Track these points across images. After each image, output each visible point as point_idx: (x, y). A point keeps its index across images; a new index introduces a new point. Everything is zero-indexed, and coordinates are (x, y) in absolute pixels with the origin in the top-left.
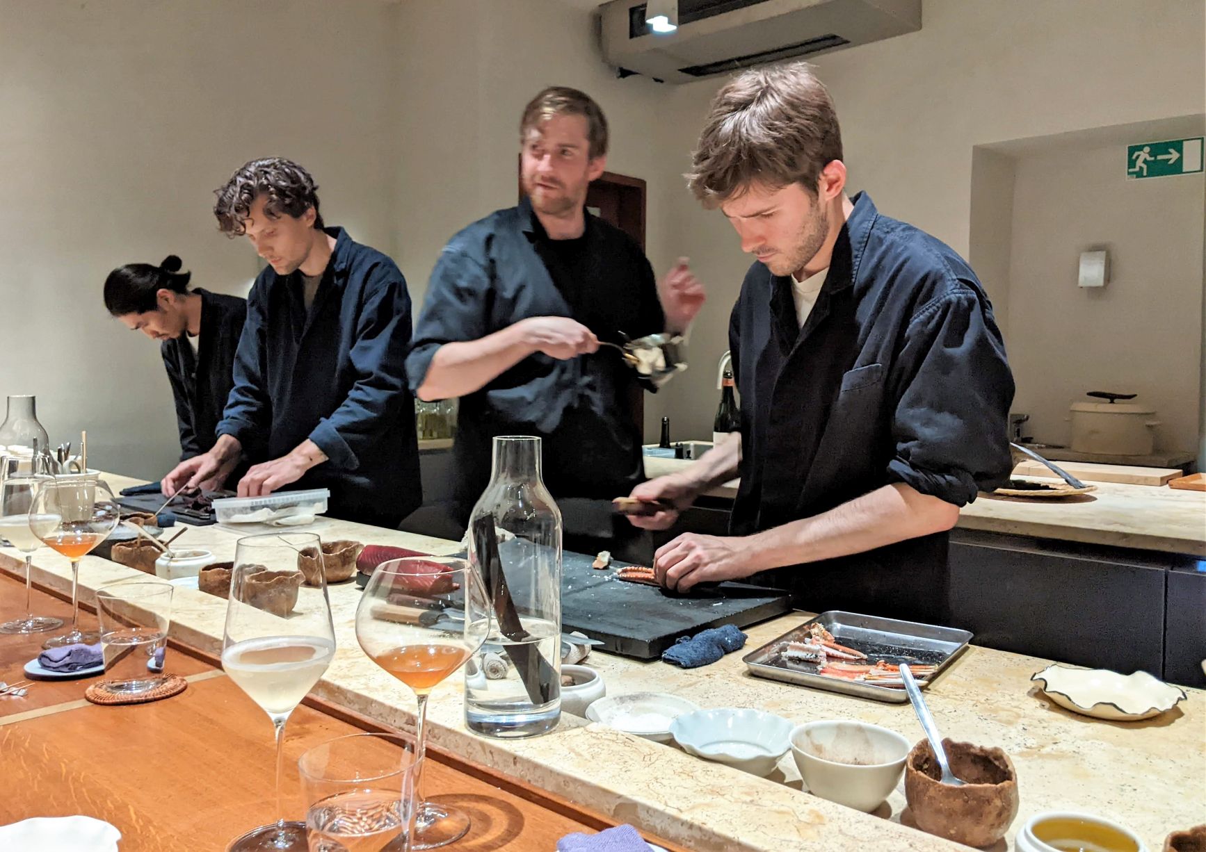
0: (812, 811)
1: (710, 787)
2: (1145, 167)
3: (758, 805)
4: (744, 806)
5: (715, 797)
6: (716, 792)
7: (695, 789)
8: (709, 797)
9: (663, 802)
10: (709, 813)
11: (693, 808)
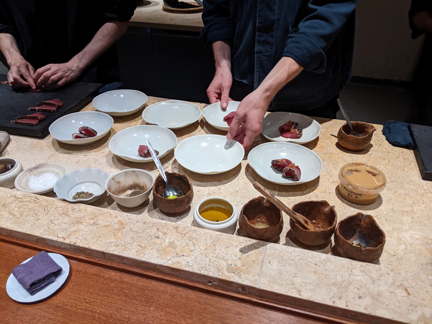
0: (119, 221)
1: (75, 220)
3: (97, 224)
4: (91, 226)
5: (78, 225)
6: (79, 222)
7: (69, 222)
8: (76, 226)
9: (56, 235)
10: (76, 236)
11: (70, 235)
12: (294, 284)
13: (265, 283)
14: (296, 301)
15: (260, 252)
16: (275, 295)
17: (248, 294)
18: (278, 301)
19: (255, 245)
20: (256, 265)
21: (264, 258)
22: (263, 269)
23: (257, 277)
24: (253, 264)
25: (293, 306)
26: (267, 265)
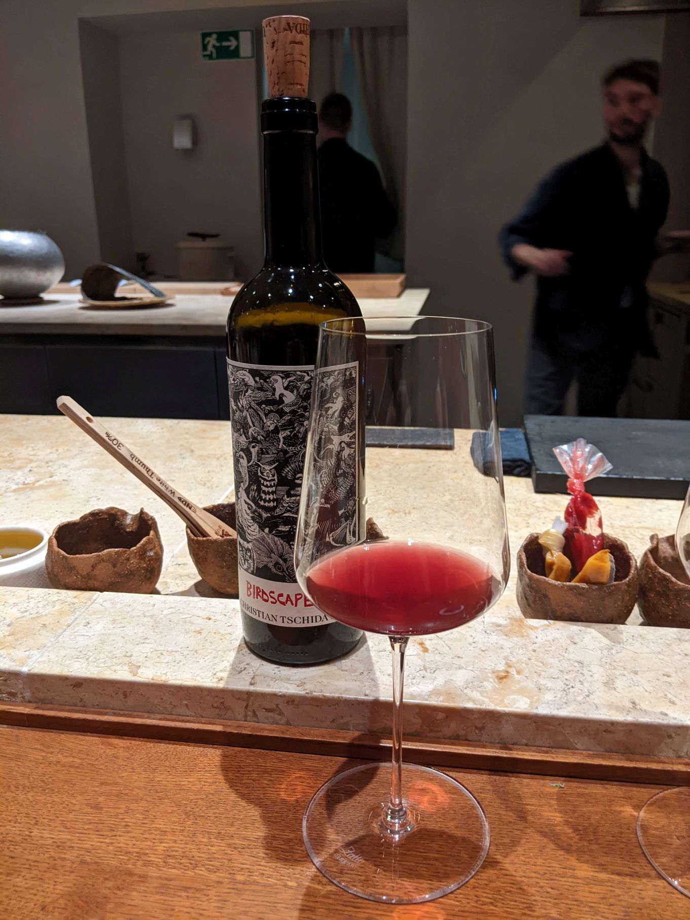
2: (214, 51)
12: (131, 656)
13: (49, 662)
14: (125, 695)
15: (72, 610)
16: (71, 685)
17: (8, 698)
18: (84, 706)
19: (68, 599)
20: (47, 632)
21: (76, 619)
22: (61, 637)
23: (36, 652)
24: (39, 630)
25: (122, 712)
26: (77, 629)
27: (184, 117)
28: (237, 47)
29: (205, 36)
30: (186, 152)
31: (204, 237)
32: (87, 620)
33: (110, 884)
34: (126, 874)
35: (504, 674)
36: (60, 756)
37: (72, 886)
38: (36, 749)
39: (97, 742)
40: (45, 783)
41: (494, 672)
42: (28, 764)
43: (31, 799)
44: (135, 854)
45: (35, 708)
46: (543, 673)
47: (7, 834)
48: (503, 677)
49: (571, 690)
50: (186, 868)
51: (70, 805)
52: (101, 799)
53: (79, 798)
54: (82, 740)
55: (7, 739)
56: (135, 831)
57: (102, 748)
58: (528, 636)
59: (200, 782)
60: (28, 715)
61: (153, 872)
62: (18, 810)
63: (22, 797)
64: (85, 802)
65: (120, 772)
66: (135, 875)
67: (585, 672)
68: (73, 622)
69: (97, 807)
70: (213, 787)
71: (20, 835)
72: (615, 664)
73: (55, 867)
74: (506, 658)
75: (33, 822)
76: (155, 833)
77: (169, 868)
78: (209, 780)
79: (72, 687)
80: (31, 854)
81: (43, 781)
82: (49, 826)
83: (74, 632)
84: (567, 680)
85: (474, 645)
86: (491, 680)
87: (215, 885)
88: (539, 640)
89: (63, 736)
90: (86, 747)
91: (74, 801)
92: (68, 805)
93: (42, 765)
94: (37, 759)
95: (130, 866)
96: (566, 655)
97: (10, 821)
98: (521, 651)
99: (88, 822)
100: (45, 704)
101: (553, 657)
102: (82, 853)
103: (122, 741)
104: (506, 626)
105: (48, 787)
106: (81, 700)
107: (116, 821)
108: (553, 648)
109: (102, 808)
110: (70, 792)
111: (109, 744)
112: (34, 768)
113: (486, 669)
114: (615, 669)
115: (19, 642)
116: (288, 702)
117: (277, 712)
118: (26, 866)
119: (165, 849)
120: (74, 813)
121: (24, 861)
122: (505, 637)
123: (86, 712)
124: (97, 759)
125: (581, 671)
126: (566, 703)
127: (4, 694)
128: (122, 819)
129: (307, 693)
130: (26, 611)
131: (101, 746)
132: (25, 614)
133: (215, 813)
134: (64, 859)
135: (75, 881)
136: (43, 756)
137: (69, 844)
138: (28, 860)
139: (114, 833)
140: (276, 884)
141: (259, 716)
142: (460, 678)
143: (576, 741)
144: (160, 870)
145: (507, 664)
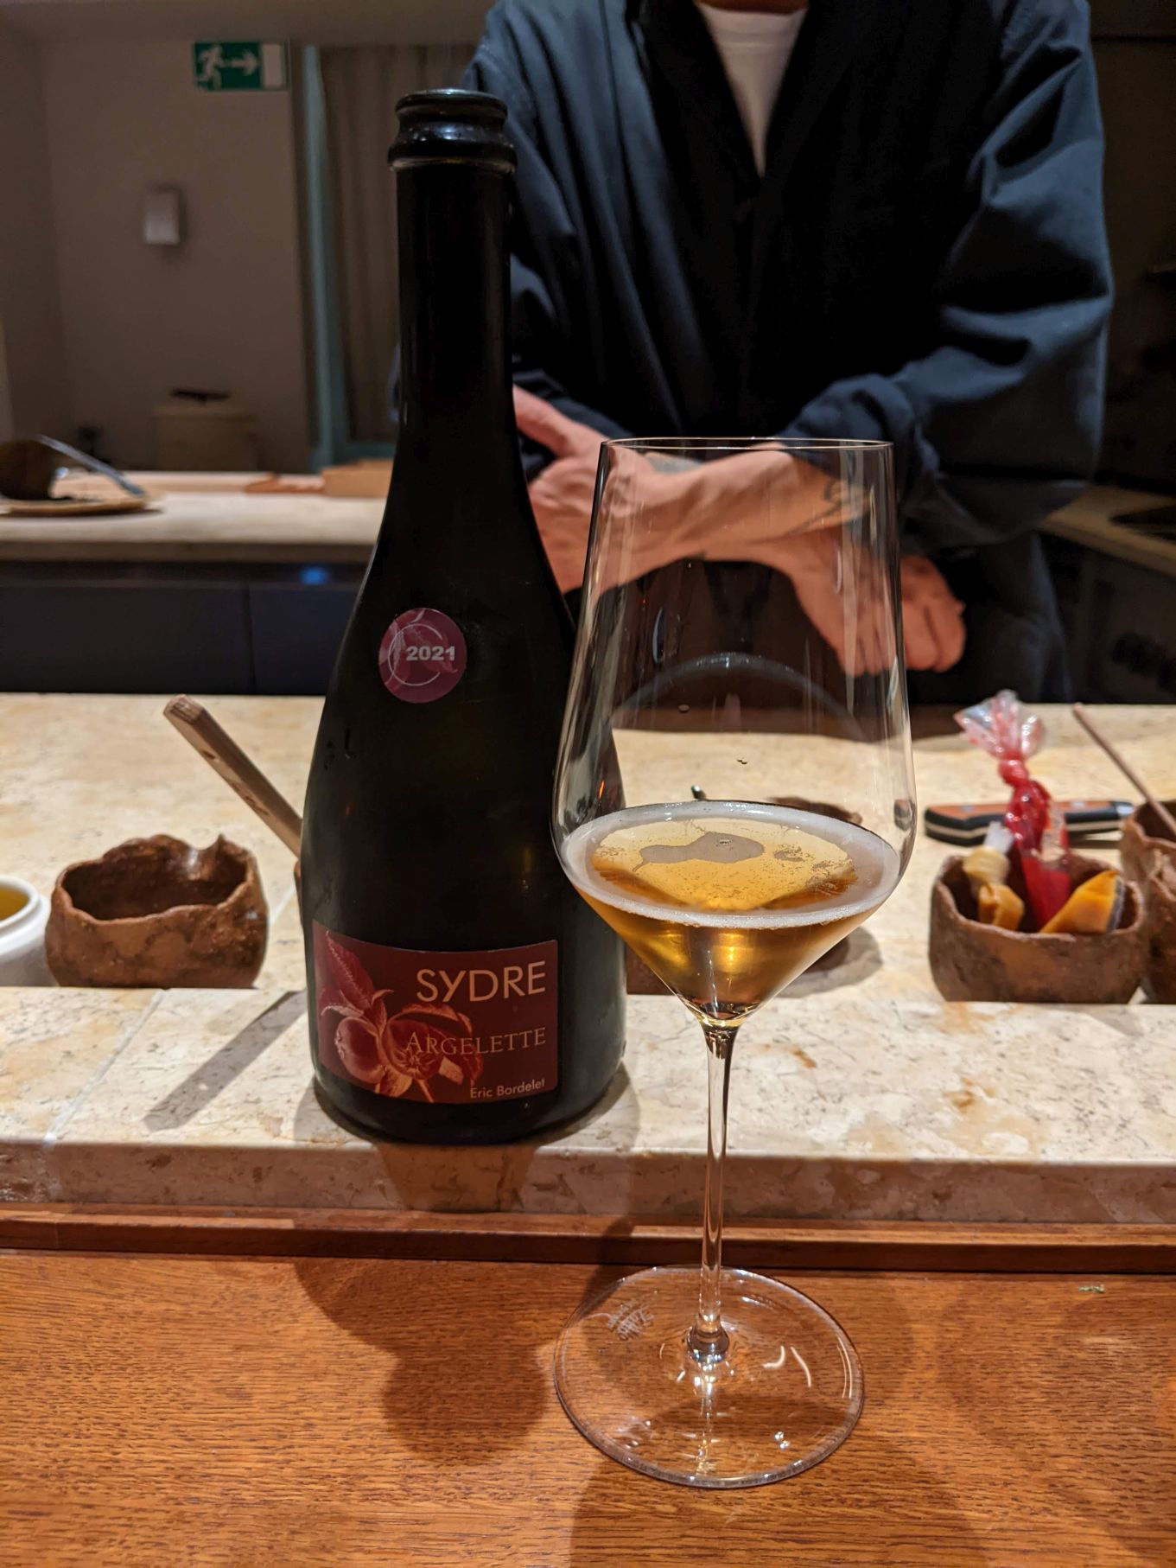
2: (217, 75)
12: (257, 1101)
13: (97, 1120)
14: (258, 1175)
15: (117, 1023)
16: (148, 1162)
17: (14, 1197)
18: (173, 1203)
19: (104, 1005)
20: (78, 1064)
21: (129, 1040)
22: (108, 1073)
23: (65, 1103)
24: (61, 1063)
25: (252, 1210)
26: (134, 1059)
27: (164, 188)
28: (258, 73)
29: (200, 48)
30: (167, 250)
31: (201, 397)
32: (152, 1041)
33: (305, 1541)
34: (332, 1519)
35: (965, 1098)
36: (138, 1301)
37: (226, 1552)
38: (88, 1291)
39: (207, 1269)
40: (122, 1355)
41: (945, 1095)
42: (77, 1320)
43: (100, 1388)
44: (340, 1479)
45: (74, 1212)
46: (1032, 1093)
47: (66, 1460)
48: (965, 1103)
49: (1092, 1118)
50: (451, 1497)
51: (183, 1393)
52: (243, 1378)
53: (198, 1378)
54: (175, 1268)
55: (22, 1276)
56: (328, 1434)
57: (220, 1282)
58: (982, 1031)
59: (433, 1330)
60: (60, 1226)
61: (385, 1510)
62: (79, 1412)
63: (78, 1386)
64: (215, 1386)
65: (269, 1324)
66: (350, 1518)
67: (1102, 1085)
68: (125, 1046)
69: (241, 1394)
70: (461, 1338)
71: (93, 1460)
72: (1148, 1070)
73: (181, 1518)
74: (957, 1070)
75: (115, 1433)
76: (371, 1434)
77: (416, 1500)
78: (449, 1327)
79: (149, 1166)
80: (127, 1496)
81: (115, 1352)
82: (151, 1437)
83: (133, 1064)
84: (1076, 1101)
85: (894, 1051)
86: (946, 1109)
87: (518, 1525)
88: (1002, 1037)
89: (135, 1263)
90: (188, 1281)
91: (189, 1386)
92: (178, 1394)
93: (107, 1322)
94: (92, 1310)
95: (335, 1503)
96: (1059, 1059)
97: (66, 1435)
98: (980, 1058)
99: (229, 1423)
100: (92, 1202)
101: (1038, 1064)
102: (233, 1485)
103: (259, 1265)
104: (936, 1017)
105: (130, 1362)
106: (167, 1190)
107: (285, 1418)
108: (1033, 1049)
109: (249, 1396)
110: (177, 1370)
111: (236, 1273)
112: (89, 1327)
113: (929, 1090)
114: (1151, 1078)
115: (25, 1087)
116: (581, 1170)
117: (561, 1189)
118: (122, 1521)
119: (398, 1463)
120: (194, 1409)
121: (115, 1513)
122: (942, 1035)
123: (179, 1214)
124: (215, 1303)
125: (1096, 1085)
126: (1090, 1140)
127: (6, 1188)
128: (297, 1413)
129: (618, 1150)
130: (23, 1030)
131: (217, 1278)
132: (23, 1035)
133: (477, 1388)
134: (197, 1501)
135: (231, 1543)
136: (104, 1304)
137: (199, 1469)
138: (123, 1509)
139: (287, 1442)
140: (635, 1512)
141: (524, 1201)
142: (892, 1107)
143: (1114, 1209)
144: (398, 1505)
145: (963, 1080)
